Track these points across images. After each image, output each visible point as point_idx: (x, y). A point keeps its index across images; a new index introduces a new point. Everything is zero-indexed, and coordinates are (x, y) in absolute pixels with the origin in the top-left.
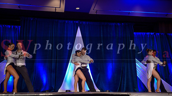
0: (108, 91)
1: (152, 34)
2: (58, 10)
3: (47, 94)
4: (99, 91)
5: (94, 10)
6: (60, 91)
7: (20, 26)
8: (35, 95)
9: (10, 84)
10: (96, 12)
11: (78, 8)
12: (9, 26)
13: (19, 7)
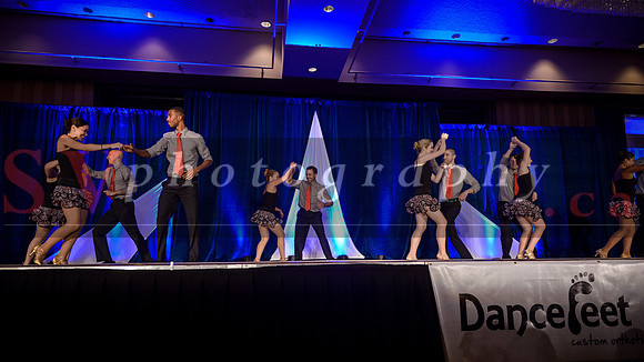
0: (381, 257)
1: (480, 127)
2: (268, 75)
3: (244, 266)
4: (363, 257)
5: (349, 73)
6: (273, 258)
8: (219, 267)
10: (355, 78)
11: (314, 70)
13: (180, 68)
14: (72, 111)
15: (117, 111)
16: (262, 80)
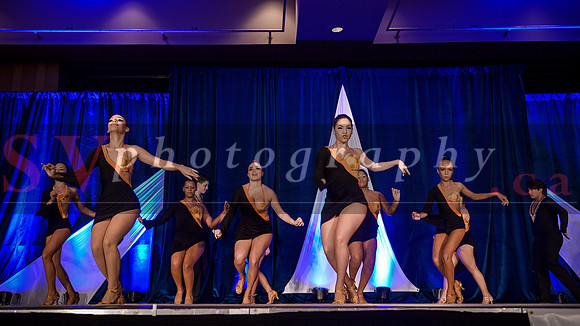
2: (277, 40)
4: (416, 290)
5: (388, 30)
9: (141, 268)
10: (397, 37)
11: (338, 30)
12: (138, 97)
14: (33, 98)
15: (86, 96)
16: (270, 47)
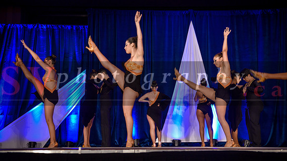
7: (87, 26)
8: (116, 151)
9: (73, 128)
12: (69, 27)
15: (38, 27)
